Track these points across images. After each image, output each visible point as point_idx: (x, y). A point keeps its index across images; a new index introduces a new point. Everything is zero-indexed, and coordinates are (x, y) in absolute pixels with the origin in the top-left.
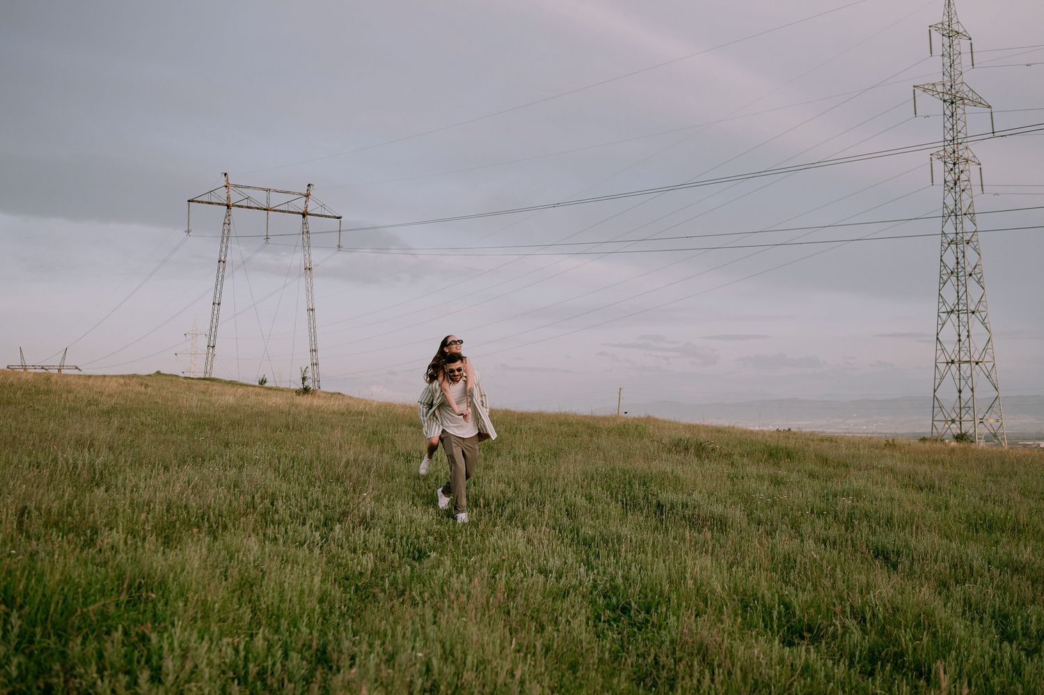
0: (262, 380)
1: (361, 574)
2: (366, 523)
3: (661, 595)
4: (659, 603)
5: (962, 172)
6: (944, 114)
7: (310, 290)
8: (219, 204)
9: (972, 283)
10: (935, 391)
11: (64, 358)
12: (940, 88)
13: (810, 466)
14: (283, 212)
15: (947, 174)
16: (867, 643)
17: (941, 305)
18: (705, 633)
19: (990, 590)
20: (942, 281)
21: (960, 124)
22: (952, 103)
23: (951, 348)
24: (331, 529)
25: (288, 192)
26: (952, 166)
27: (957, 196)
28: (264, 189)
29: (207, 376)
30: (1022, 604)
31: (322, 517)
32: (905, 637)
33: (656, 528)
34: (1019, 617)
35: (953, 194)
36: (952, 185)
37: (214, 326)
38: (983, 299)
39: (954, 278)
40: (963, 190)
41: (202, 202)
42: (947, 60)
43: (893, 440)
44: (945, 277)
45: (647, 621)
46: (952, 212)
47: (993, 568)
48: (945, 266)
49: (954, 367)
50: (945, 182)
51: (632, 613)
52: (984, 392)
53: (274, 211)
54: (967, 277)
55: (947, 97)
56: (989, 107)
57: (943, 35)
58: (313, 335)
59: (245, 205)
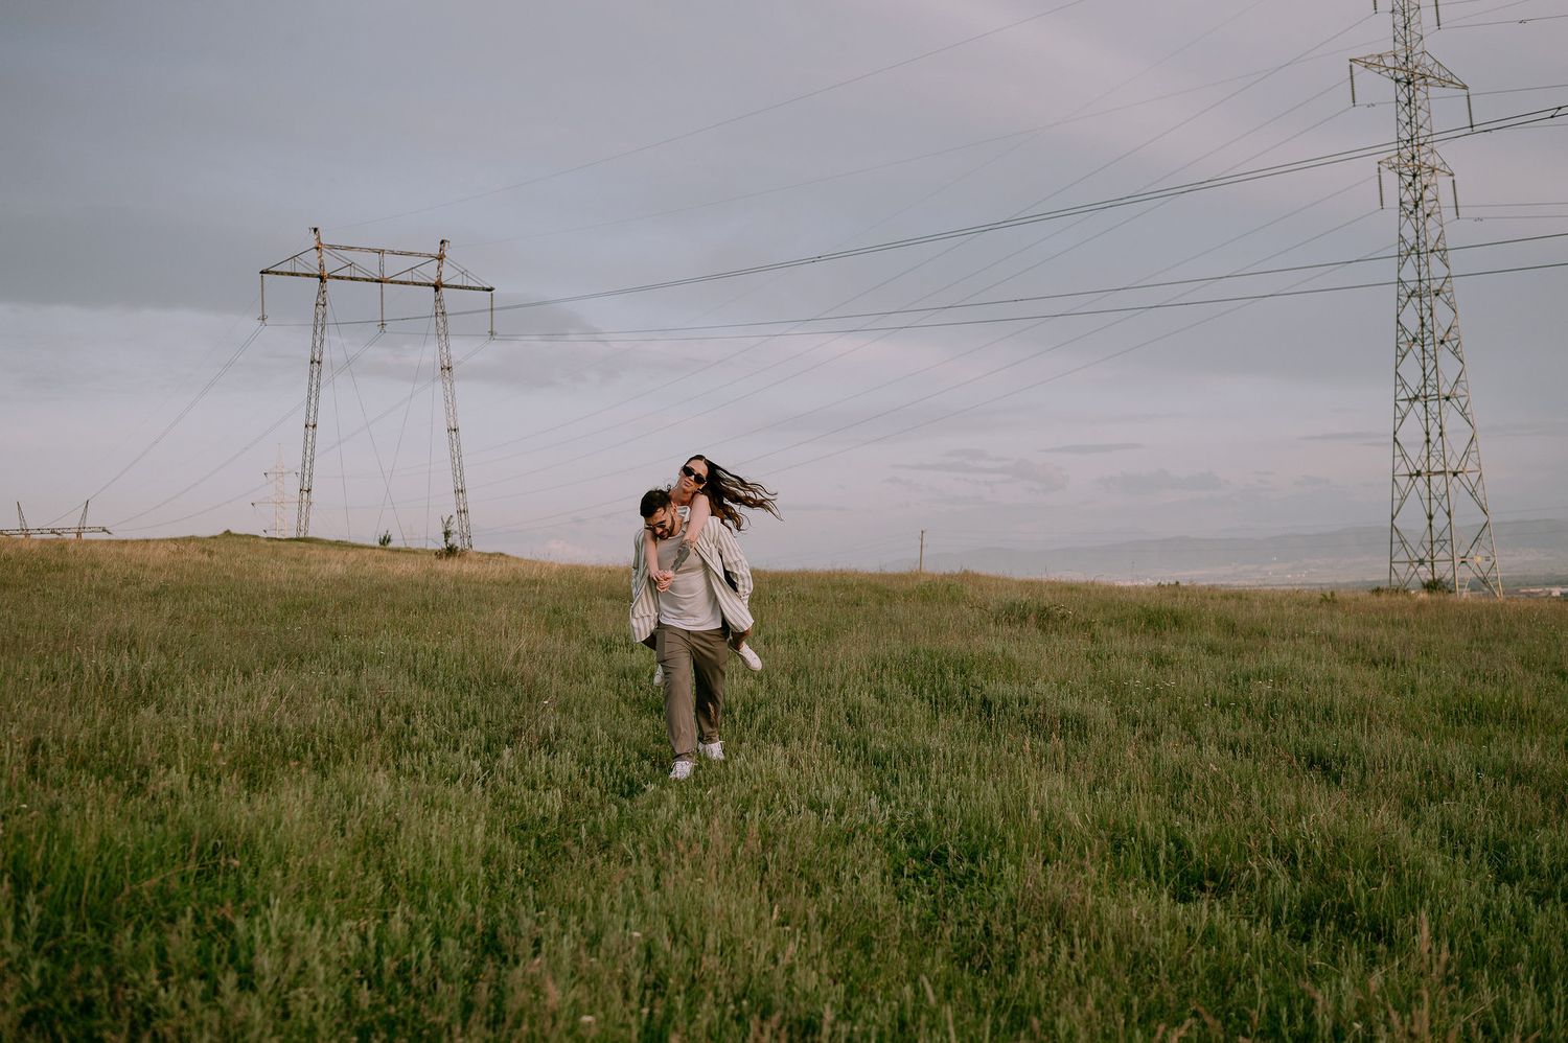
0: (385, 538)
1: (544, 819)
2: (548, 744)
3: (992, 834)
4: (988, 847)
5: (1426, 187)
6: (1397, 101)
7: (450, 401)
8: (308, 275)
9: (1444, 354)
10: (1393, 518)
11: (84, 516)
12: (1389, 62)
13: (1209, 636)
14: (405, 283)
15: (1403, 191)
16: (1299, 893)
17: (1399, 388)
18: (1059, 887)
19: (1480, 809)
20: (1399, 353)
21: (1422, 115)
22: (1409, 83)
23: (1416, 453)
24: (498, 756)
25: (411, 254)
26: (1410, 179)
27: (1420, 224)
28: (374, 251)
29: (302, 535)
30: (1528, 828)
31: (483, 738)
32: (1354, 881)
33: (982, 736)
34: (1523, 847)
35: (1414, 221)
36: (1411, 207)
37: (308, 462)
38: (1462, 378)
39: (1417, 349)
40: (1428, 215)
41: (282, 273)
42: (1399, 19)
43: (1332, 594)
44: (1404, 347)
45: (973, 873)
46: (1413, 248)
47: (1483, 776)
48: (1404, 330)
49: (1421, 482)
50: (1401, 203)
51: (950, 863)
52: (1467, 515)
53: (392, 282)
54: (1437, 346)
55: (1400, 75)
56: (1465, 87)
58: (458, 469)
59: (348, 275)
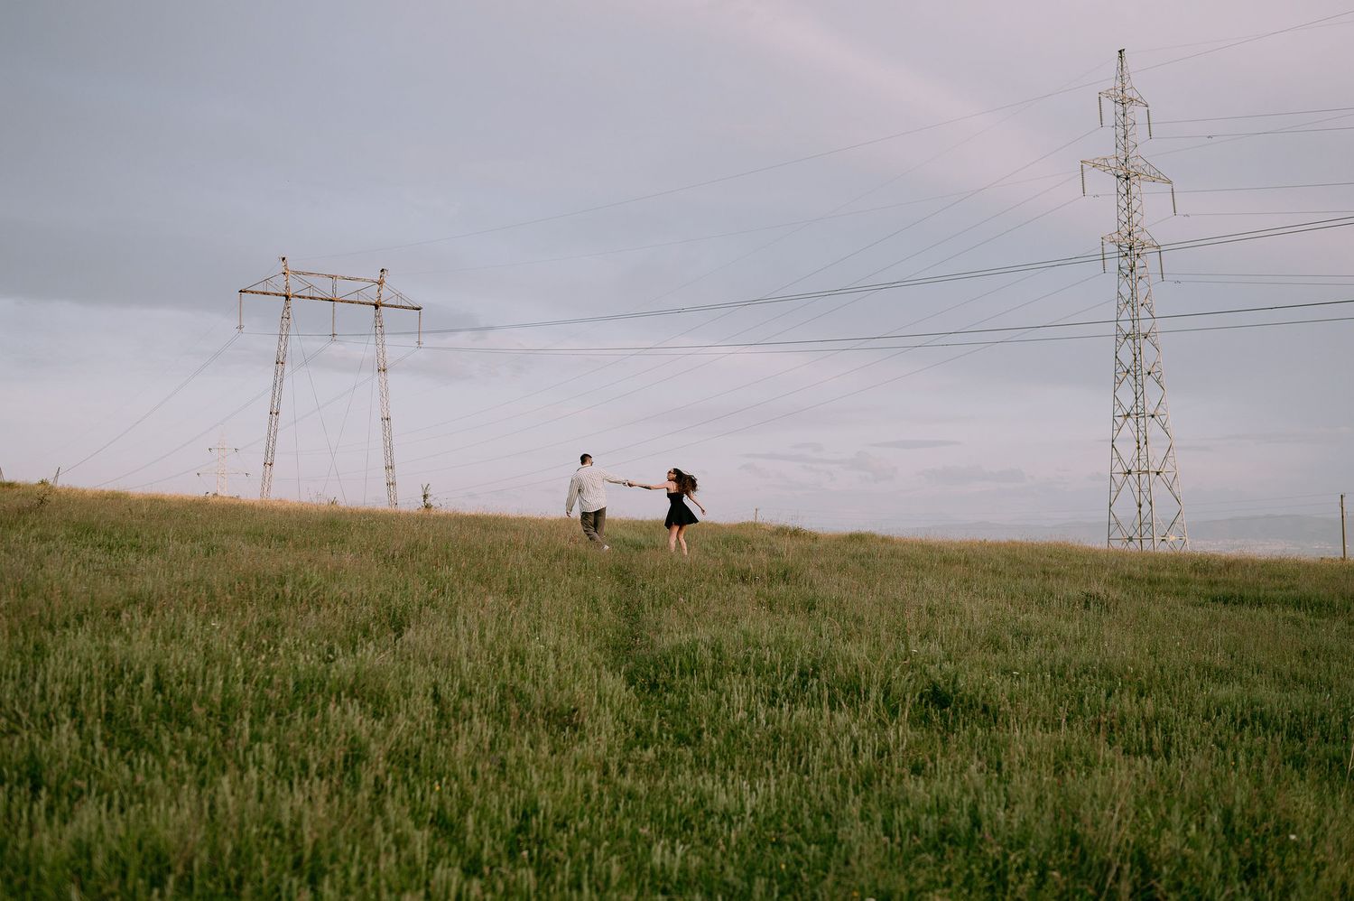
5: (1138, 257)
6: (1118, 191)
7: (384, 394)
8: (276, 294)
9: (1149, 381)
10: (1111, 505)
12: (1112, 163)
14: (352, 302)
15: (1121, 259)
17: (1116, 407)
20: (1117, 381)
21: (1135, 204)
22: (1127, 179)
25: (357, 279)
26: (1127, 250)
27: (1134, 285)
28: (328, 276)
35: (1129, 282)
36: (1127, 272)
37: (272, 441)
38: (1163, 401)
39: (1130, 378)
40: (1140, 278)
41: (256, 293)
42: (1120, 131)
44: (1121, 376)
46: (1127, 303)
48: (1121, 363)
49: (1132, 479)
50: (1120, 268)
53: (342, 301)
54: (1145, 376)
55: (1121, 173)
56: (1170, 182)
57: (1116, 102)
58: (389, 449)
59: (307, 295)
